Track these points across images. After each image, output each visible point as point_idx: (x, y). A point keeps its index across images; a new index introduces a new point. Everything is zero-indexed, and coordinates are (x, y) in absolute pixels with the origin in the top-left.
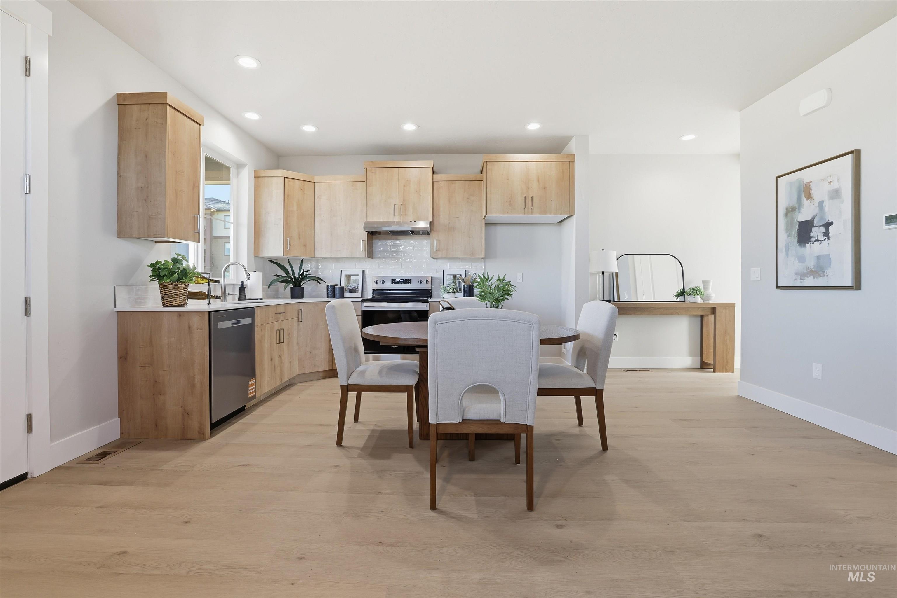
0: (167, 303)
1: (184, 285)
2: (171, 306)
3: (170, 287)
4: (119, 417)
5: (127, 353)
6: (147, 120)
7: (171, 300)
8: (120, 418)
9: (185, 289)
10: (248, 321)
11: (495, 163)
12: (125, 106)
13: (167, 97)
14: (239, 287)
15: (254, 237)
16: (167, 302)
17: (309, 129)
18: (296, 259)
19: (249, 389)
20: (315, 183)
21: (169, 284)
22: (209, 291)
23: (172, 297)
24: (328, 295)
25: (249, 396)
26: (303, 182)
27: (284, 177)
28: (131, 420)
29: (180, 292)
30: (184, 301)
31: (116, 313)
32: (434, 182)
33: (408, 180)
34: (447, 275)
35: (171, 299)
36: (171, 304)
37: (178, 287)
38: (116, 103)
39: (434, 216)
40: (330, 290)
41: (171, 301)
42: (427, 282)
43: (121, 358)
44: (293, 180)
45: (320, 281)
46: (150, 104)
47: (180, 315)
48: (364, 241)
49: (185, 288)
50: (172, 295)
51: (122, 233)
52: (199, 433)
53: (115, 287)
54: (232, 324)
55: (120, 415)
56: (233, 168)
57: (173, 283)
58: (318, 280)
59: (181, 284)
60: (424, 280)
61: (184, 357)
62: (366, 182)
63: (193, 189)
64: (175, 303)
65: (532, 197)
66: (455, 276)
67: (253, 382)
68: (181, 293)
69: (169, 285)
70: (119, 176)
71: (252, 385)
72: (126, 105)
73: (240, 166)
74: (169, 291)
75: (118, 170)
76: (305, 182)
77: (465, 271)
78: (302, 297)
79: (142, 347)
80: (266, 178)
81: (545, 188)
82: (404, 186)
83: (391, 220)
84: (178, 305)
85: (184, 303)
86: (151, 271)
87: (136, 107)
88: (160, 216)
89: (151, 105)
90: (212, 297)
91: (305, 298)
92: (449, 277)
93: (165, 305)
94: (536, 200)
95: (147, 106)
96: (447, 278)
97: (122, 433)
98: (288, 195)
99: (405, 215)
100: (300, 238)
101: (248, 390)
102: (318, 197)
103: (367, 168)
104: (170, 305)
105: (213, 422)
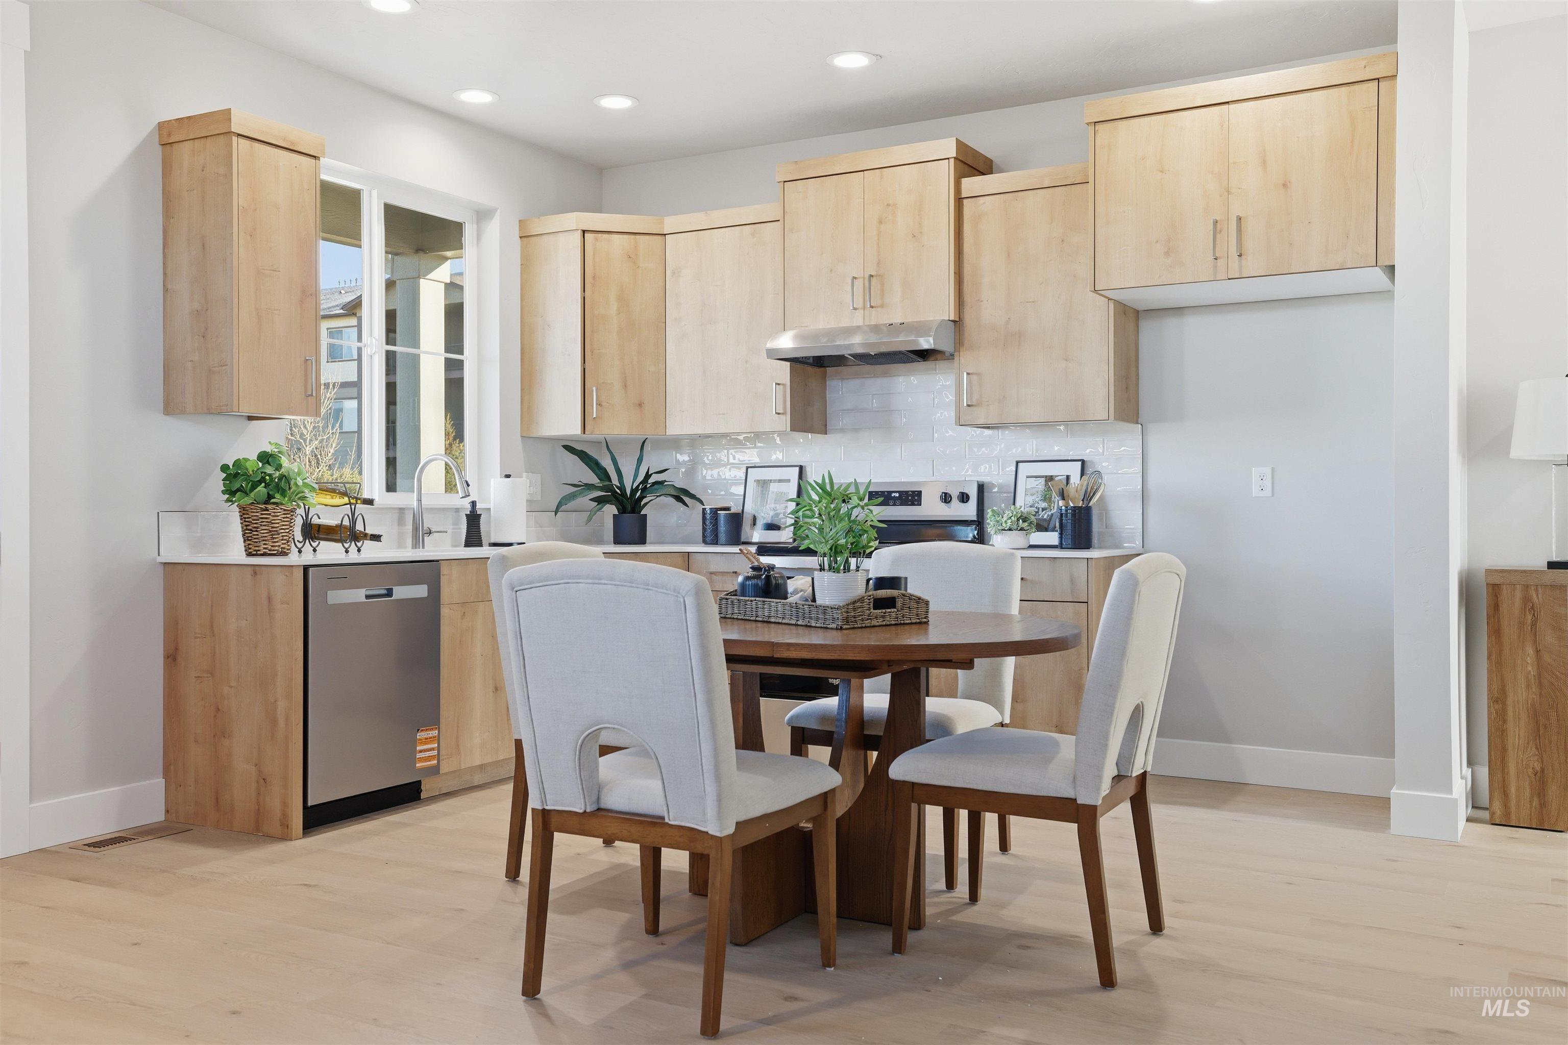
0: (250, 549)
1: (281, 508)
2: (256, 555)
3: (255, 514)
4: (163, 778)
5: (177, 649)
6: (203, 170)
7: (256, 540)
8: (164, 780)
9: (284, 518)
10: (420, 591)
11: (1120, 123)
12: (171, 146)
13: (230, 119)
14: (466, 515)
15: (522, 389)
16: (250, 546)
17: (616, 103)
18: (624, 442)
19: (418, 748)
20: (665, 234)
21: (252, 507)
22: (354, 521)
23: (257, 535)
24: (704, 536)
25: (417, 765)
26: (633, 237)
27: (584, 232)
28: (180, 786)
29: (272, 525)
30: (283, 544)
31: (161, 570)
32: (965, 201)
33: (888, 205)
34: (1028, 477)
35: (257, 538)
36: (257, 551)
37: (270, 514)
38: (158, 143)
39: (963, 302)
40: (708, 522)
41: (256, 544)
42: (964, 498)
43: (168, 657)
44: (605, 236)
45: (686, 499)
46: (206, 137)
47: (255, 573)
48: (781, 387)
49: (283, 516)
50: (257, 531)
51: (171, 407)
52: (282, 825)
53: (158, 513)
54: (367, 597)
55: (166, 774)
56: (466, 223)
57: (258, 506)
58: (681, 495)
59: (274, 509)
60: (955, 494)
61: (261, 660)
62: (782, 221)
63: (302, 302)
64: (264, 548)
65: (1239, 219)
66: (1049, 479)
67: (431, 735)
68: (275, 528)
69: (252, 509)
70: (166, 290)
71: (427, 740)
72: (172, 144)
73: (483, 215)
74: (253, 524)
75: (163, 278)
76: (638, 237)
77: (1080, 463)
78: (642, 541)
79: (199, 638)
80: (545, 236)
81: (1285, 185)
82: (880, 222)
83: (845, 323)
84: (269, 552)
85: (282, 548)
86: (222, 480)
87: (187, 146)
88: (224, 368)
89: (209, 139)
90: (365, 536)
91: (651, 543)
92: (1033, 483)
93: (249, 554)
94: (1253, 229)
95: (203, 141)
96: (1028, 487)
97: (167, 811)
98: (594, 278)
99: (882, 306)
100: (625, 386)
101: (414, 752)
102: (674, 273)
103: (785, 182)
104: (255, 553)
105: (310, 804)
